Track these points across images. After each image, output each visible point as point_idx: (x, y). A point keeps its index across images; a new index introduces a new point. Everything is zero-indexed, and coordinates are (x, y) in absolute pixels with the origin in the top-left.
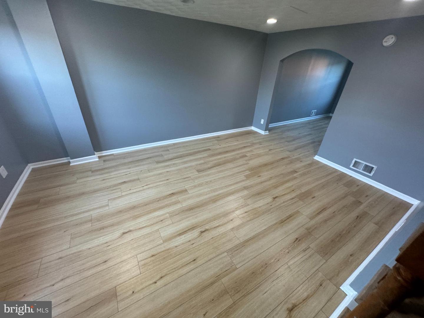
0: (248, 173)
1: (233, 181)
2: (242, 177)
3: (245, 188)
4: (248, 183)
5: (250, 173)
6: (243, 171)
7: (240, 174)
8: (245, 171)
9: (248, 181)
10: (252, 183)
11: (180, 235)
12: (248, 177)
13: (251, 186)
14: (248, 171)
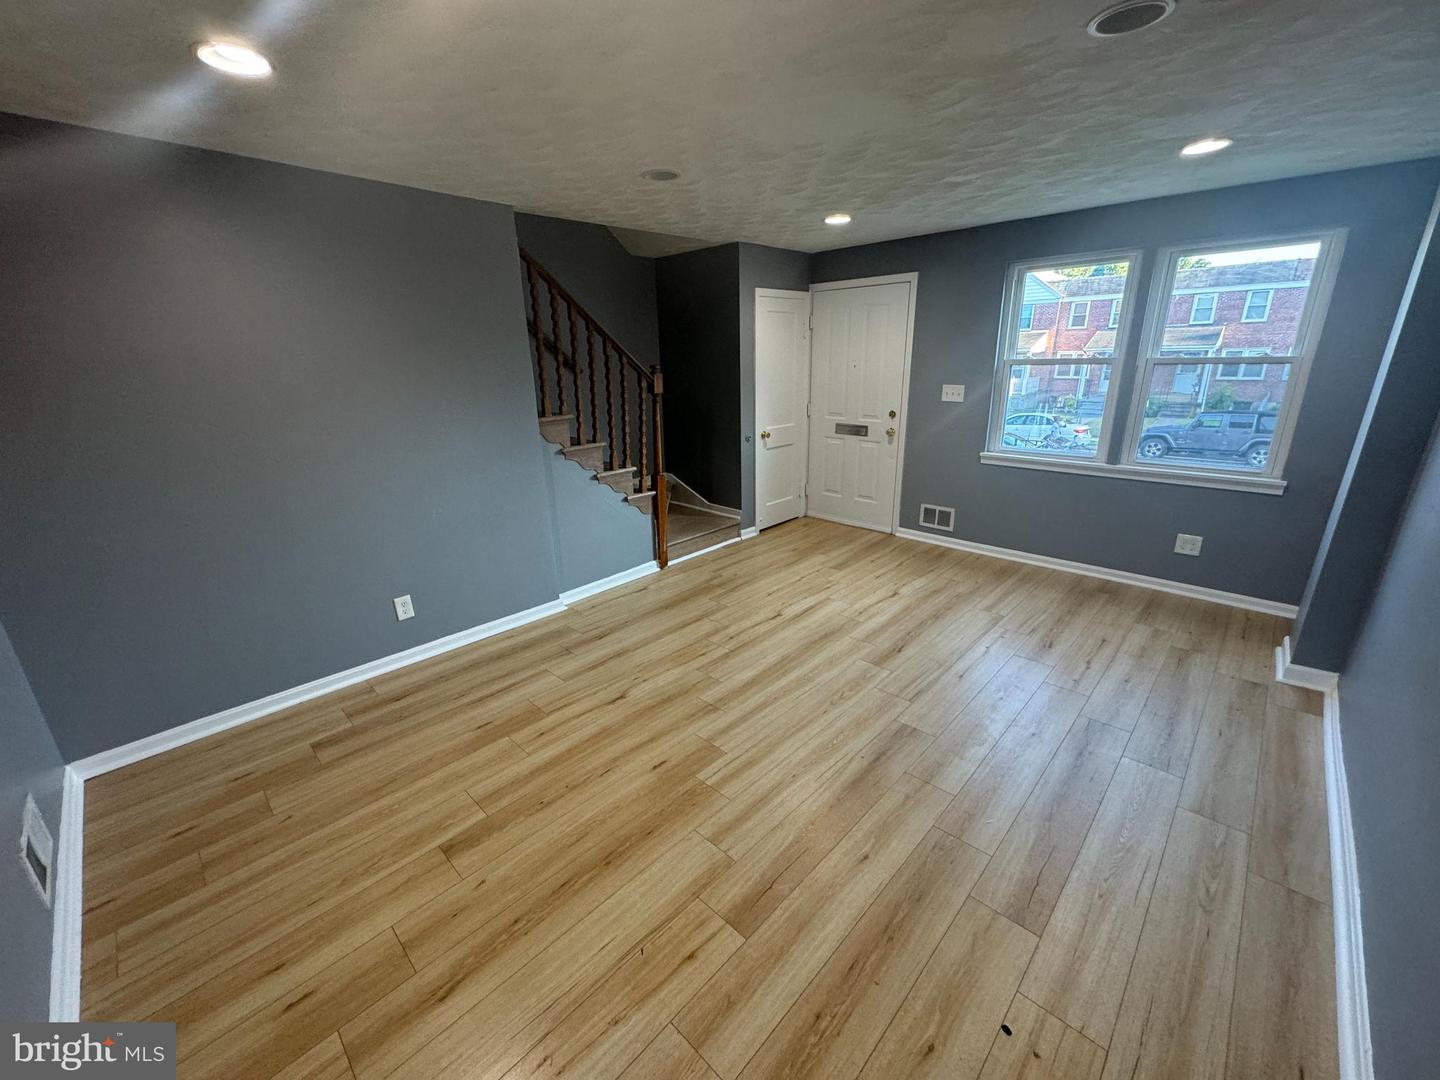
0: (709, 775)
1: (759, 720)
2: (734, 747)
3: (711, 708)
4: (705, 728)
5: (701, 776)
6: (733, 776)
7: (744, 758)
8: (725, 781)
9: (703, 734)
10: (691, 729)
11: (812, 607)
12: (709, 751)
13: (692, 717)
14: (709, 783)
